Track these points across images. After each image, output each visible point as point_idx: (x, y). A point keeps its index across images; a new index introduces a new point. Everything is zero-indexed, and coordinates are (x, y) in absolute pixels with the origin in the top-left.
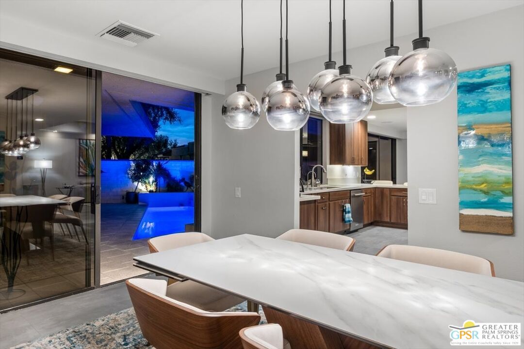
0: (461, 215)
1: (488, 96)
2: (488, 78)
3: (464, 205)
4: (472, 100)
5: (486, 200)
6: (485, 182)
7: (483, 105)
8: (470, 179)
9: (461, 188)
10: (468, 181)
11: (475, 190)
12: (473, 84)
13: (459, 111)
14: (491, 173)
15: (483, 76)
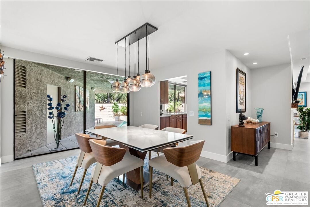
0: (199, 119)
1: (205, 81)
2: (205, 76)
3: (200, 116)
4: (202, 82)
5: (204, 114)
6: (205, 109)
7: (204, 84)
8: (201, 108)
9: (199, 111)
10: (201, 109)
11: (202, 111)
12: (202, 77)
13: (199, 86)
14: (206, 106)
15: (204, 75)
